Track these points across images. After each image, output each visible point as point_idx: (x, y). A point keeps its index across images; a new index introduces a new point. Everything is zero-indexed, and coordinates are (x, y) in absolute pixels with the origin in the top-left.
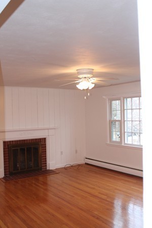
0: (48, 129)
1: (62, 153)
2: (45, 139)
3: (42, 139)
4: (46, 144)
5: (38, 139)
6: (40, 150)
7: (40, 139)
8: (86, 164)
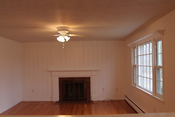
0: (91, 71)
1: (103, 89)
2: (89, 78)
3: (87, 78)
4: (90, 82)
5: (84, 78)
6: (85, 86)
7: (86, 78)
8: (125, 100)
